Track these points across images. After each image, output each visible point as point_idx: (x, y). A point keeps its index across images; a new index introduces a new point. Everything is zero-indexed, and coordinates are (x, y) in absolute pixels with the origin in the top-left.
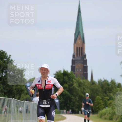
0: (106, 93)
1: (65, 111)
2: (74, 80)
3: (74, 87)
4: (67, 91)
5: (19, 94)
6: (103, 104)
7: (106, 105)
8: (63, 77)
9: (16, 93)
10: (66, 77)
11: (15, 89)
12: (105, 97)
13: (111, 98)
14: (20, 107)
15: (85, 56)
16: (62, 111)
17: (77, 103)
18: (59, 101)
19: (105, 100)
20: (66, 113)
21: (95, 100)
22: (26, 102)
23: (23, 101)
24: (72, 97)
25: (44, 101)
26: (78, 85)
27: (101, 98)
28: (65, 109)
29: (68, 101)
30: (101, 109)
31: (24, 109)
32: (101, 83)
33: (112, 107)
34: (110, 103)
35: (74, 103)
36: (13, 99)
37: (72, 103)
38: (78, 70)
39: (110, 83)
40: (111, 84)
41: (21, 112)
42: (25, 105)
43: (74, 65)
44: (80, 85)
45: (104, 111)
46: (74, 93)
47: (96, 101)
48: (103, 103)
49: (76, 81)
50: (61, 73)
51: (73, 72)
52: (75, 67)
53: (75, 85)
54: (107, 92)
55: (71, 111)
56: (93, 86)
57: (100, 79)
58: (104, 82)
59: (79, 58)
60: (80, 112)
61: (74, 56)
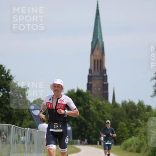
0: (132, 119)
1: (79, 141)
2: (90, 101)
3: (90, 111)
4: (82, 115)
5: (20, 120)
6: (129, 133)
7: (132, 134)
8: (77, 98)
9: (16, 118)
10: (81, 97)
11: (16, 113)
12: (131, 124)
13: (138, 125)
14: (21, 136)
15: (105, 71)
16: (75, 141)
17: (94, 131)
18: (72, 129)
19: (131, 128)
20: (81, 144)
21: (118, 127)
22: (29, 129)
23: (25, 128)
24: (88, 123)
25: (55, 125)
26: (96, 108)
27: (125, 125)
28: (80, 139)
29: (84, 128)
30: (125, 138)
31: (26, 139)
32: (126, 105)
33: (139, 136)
34: (138, 132)
35: (90, 131)
36: (13, 125)
37: (88, 131)
38: (96, 89)
39: (138, 105)
40: (138, 107)
41: (23, 142)
42: (28, 133)
43: (90, 83)
44: (98, 107)
45: (129, 141)
46: (91, 118)
47: (118, 129)
48: (128, 131)
49: (93, 103)
50: (74, 93)
51: (89, 92)
52: (91, 84)
53: (92, 108)
54: (134, 117)
55: (87, 142)
56: (115, 109)
57: (124, 101)
58: (130, 104)
59: (98, 74)
60: (98, 143)
61: (90, 71)
